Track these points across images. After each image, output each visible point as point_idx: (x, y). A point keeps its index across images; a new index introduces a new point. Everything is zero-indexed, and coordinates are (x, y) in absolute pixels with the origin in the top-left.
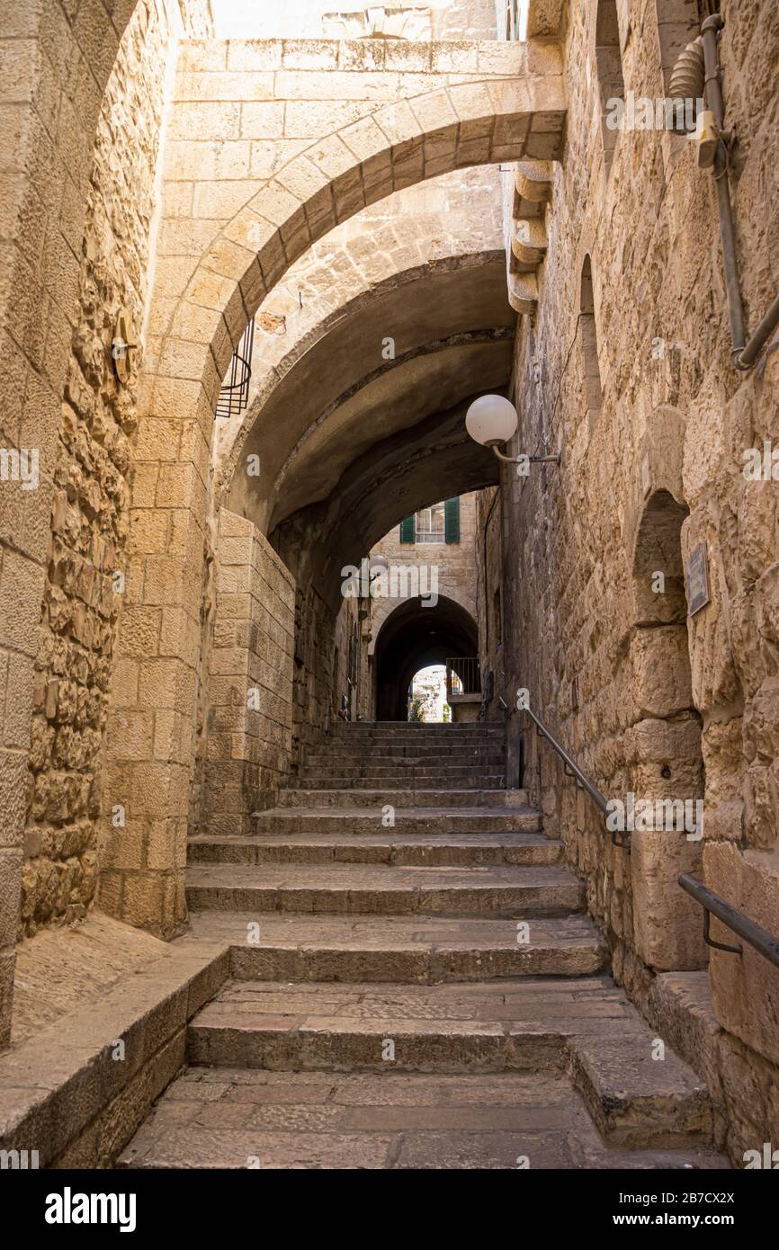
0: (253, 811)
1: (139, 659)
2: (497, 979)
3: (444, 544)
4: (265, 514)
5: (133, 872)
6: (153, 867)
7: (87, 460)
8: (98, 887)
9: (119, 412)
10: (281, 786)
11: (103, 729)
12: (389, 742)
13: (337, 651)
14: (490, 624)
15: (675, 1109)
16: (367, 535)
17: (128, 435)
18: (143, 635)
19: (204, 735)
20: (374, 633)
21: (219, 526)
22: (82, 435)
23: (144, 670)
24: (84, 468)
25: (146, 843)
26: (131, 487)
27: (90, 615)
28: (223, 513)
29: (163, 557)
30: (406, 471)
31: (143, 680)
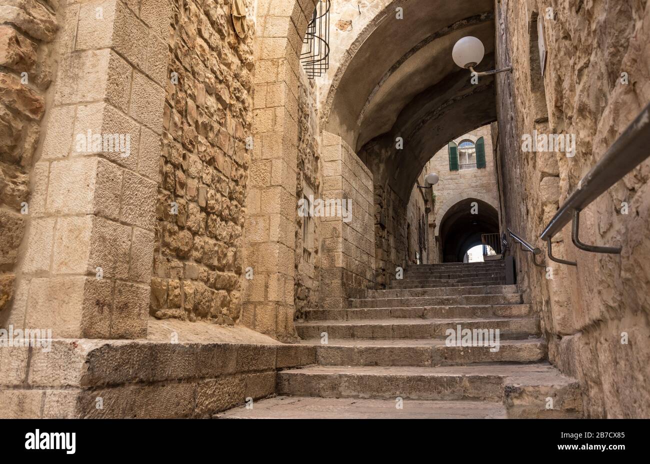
0: (350, 297)
1: (261, 188)
2: (474, 364)
3: (476, 168)
4: (353, 138)
5: (260, 303)
6: (270, 299)
7: (218, 73)
8: (241, 312)
9: (240, 55)
10: (369, 288)
11: (242, 226)
12: (440, 273)
13: (409, 225)
14: (502, 206)
15: (555, 395)
16: (421, 156)
17: (250, 70)
18: (262, 176)
19: (319, 254)
20: (438, 223)
21: (322, 141)
22: (214, 59)
23: (264, 194)
24: (216, 77)
25: (267, 287)
26: (253, 98)
27: (227, 159)
28: (324, 134)
29: (271, 133)
30: (440, 115)
31: (263, 199)
